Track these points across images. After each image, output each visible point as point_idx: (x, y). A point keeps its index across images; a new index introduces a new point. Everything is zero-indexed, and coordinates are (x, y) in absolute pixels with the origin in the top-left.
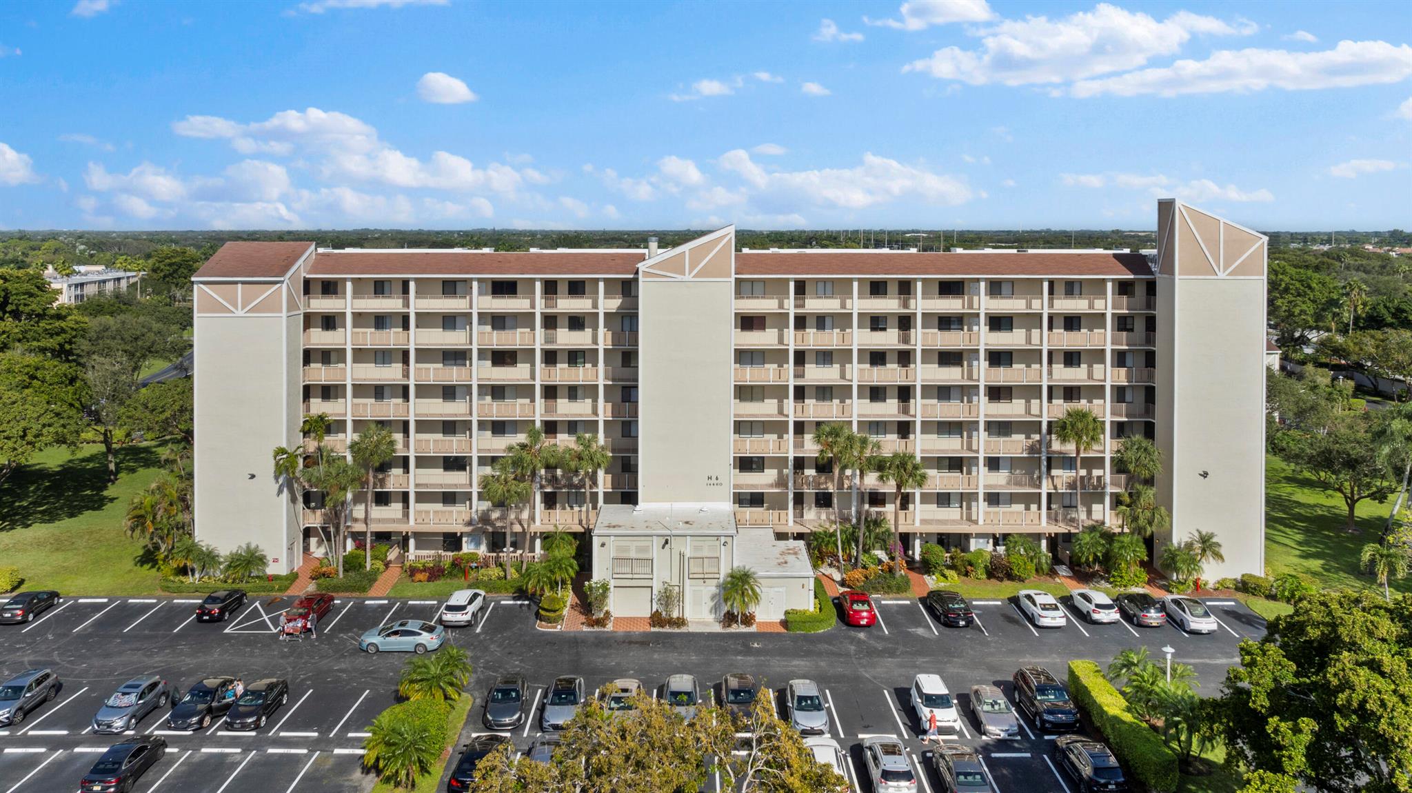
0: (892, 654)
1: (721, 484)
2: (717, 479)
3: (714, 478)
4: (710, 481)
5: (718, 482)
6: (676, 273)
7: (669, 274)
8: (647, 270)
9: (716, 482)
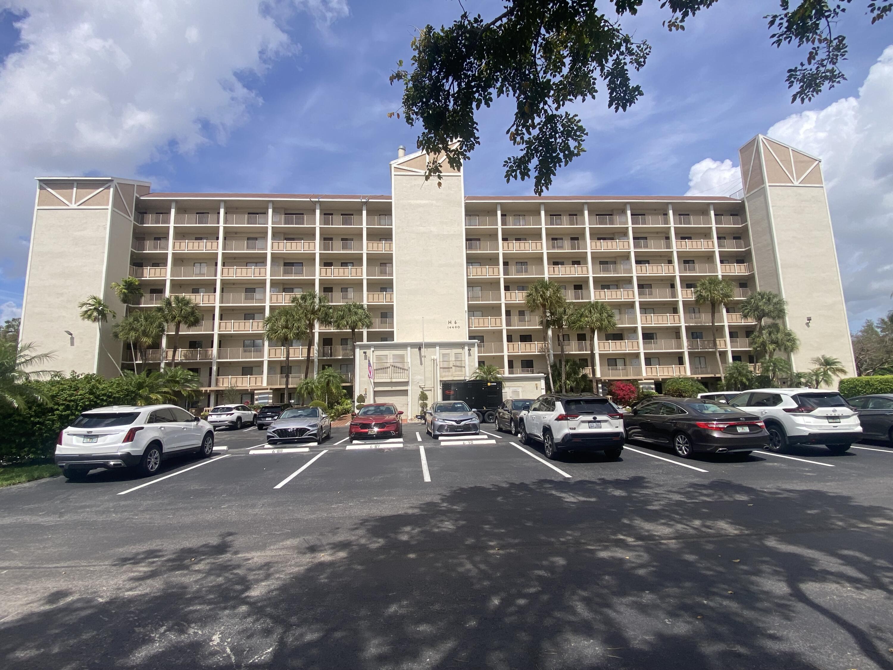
1: (459, 327)
2: (455, 323)
3: (453, 322)
4: (450, 325)
5: (457, 325)
6: (420, 169)
7: (414, 170)
8: (397, 166)
9: (454, 325)
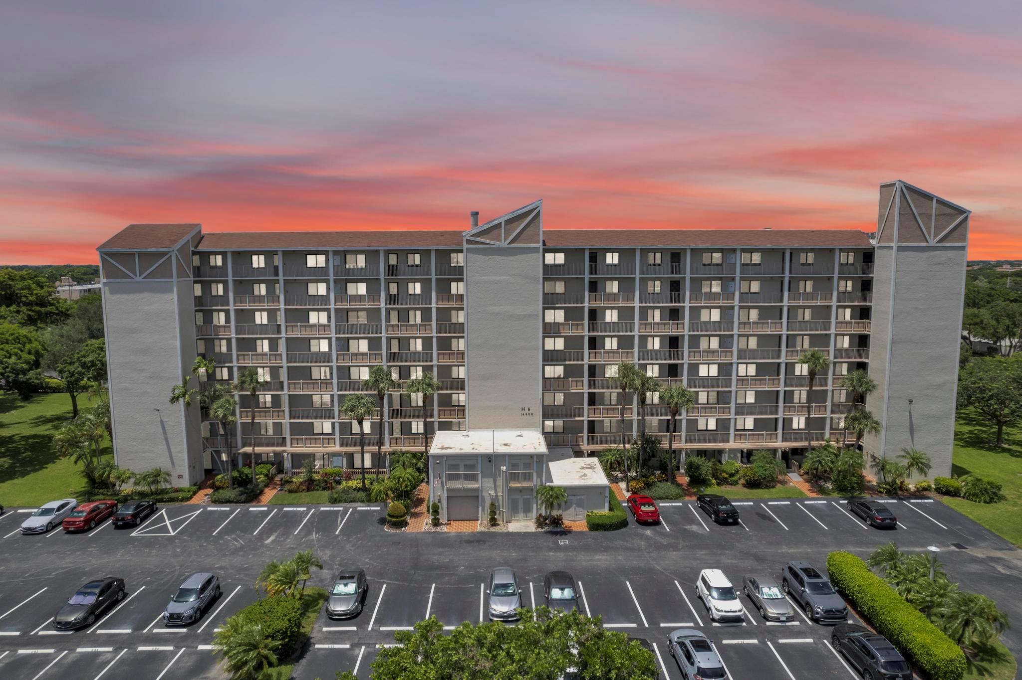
0: (675, 548)
1: (532, 414)
2: (529, 409)
3: (526, 409)
4: (523, 412)
6: (494, 240)
7: (488, 242)
8: (470, 239)
9: (528, 412)
